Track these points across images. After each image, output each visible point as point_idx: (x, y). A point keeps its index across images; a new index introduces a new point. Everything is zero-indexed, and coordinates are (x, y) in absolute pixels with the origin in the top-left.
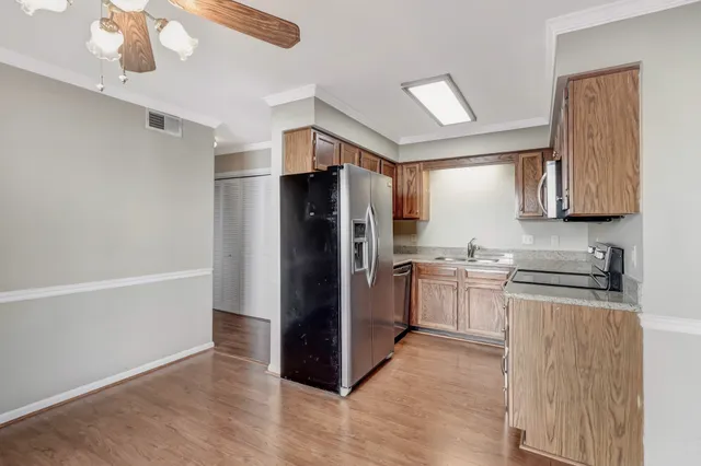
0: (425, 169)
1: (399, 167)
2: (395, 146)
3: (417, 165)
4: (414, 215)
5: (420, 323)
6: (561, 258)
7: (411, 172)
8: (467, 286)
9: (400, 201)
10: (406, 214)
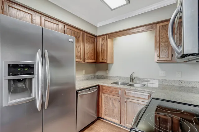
0: (109, 38)
1: (98, 38)
2: (96, 28)
3: (106, 36)
4: (103, 61)
5: (103, 116)
6: (182, 85)
7: (103, 40)
8: (126, 100)
9: (98, 54)
10: (101, 60)
